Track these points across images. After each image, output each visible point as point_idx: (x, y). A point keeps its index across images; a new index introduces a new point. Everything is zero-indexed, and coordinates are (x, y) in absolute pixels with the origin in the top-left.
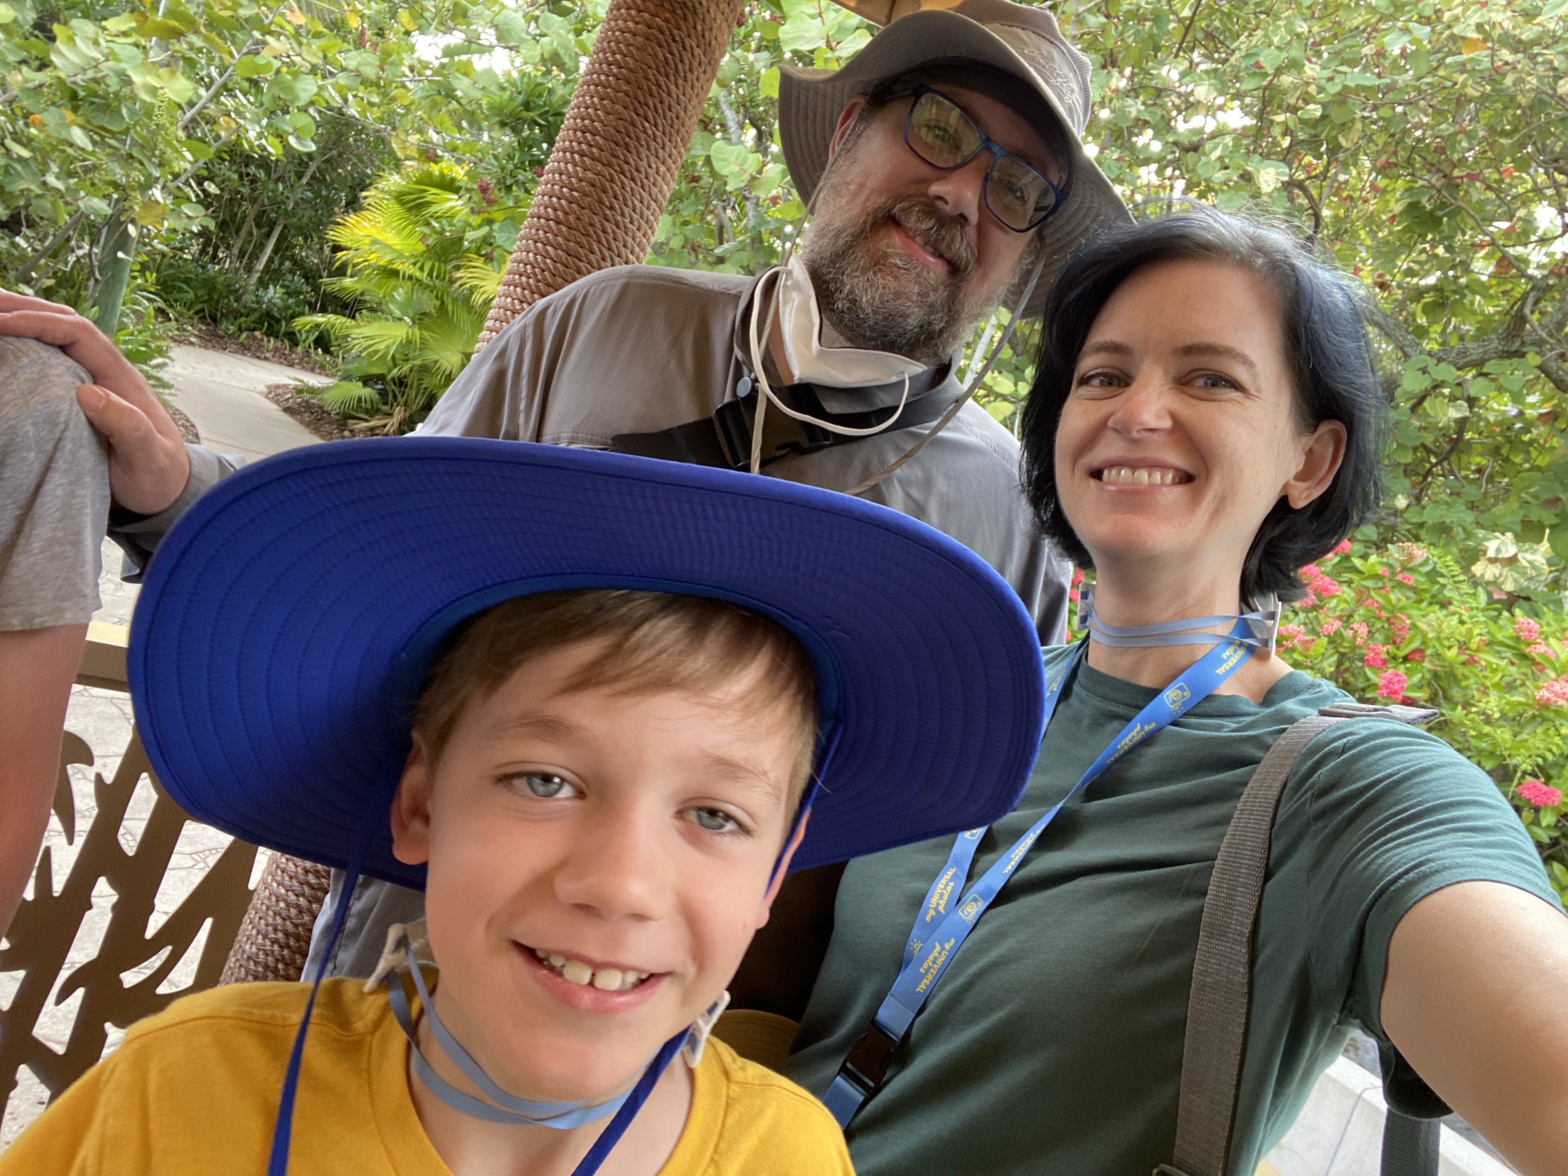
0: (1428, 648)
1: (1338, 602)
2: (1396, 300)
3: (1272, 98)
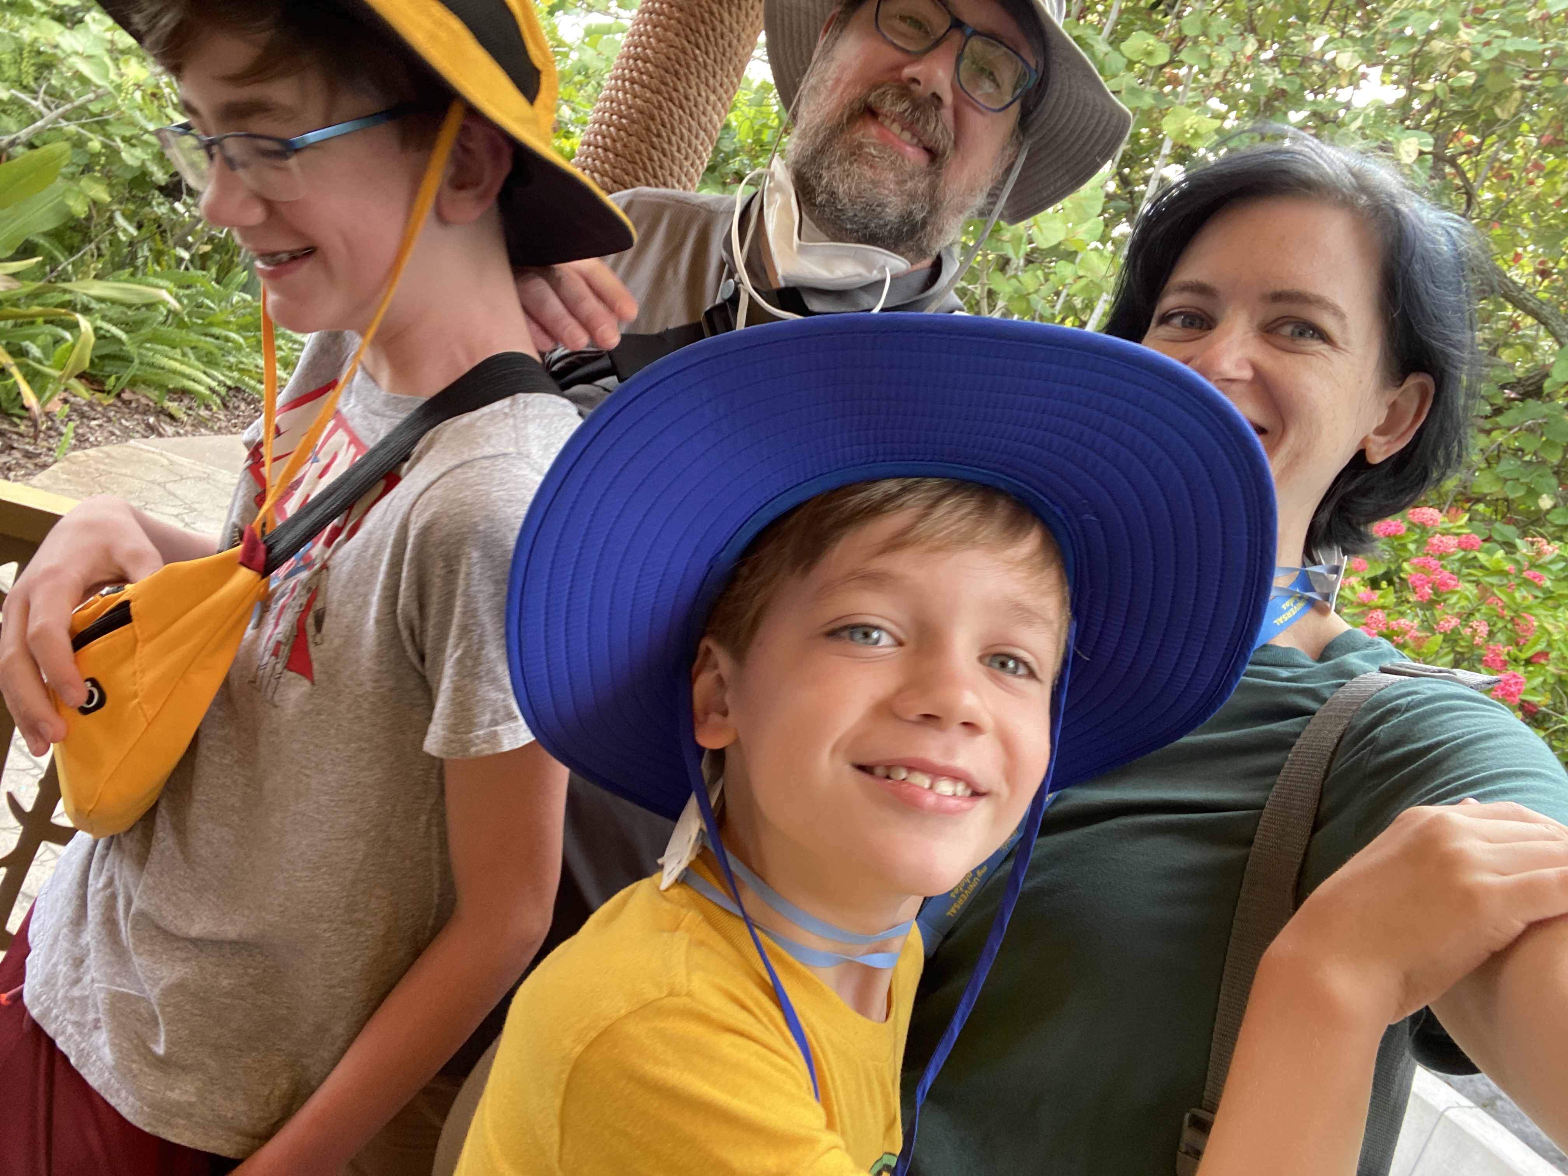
0: (1553, 649)
1: (1459, 599)
2: (1555, 287)
3: (1422, 65)
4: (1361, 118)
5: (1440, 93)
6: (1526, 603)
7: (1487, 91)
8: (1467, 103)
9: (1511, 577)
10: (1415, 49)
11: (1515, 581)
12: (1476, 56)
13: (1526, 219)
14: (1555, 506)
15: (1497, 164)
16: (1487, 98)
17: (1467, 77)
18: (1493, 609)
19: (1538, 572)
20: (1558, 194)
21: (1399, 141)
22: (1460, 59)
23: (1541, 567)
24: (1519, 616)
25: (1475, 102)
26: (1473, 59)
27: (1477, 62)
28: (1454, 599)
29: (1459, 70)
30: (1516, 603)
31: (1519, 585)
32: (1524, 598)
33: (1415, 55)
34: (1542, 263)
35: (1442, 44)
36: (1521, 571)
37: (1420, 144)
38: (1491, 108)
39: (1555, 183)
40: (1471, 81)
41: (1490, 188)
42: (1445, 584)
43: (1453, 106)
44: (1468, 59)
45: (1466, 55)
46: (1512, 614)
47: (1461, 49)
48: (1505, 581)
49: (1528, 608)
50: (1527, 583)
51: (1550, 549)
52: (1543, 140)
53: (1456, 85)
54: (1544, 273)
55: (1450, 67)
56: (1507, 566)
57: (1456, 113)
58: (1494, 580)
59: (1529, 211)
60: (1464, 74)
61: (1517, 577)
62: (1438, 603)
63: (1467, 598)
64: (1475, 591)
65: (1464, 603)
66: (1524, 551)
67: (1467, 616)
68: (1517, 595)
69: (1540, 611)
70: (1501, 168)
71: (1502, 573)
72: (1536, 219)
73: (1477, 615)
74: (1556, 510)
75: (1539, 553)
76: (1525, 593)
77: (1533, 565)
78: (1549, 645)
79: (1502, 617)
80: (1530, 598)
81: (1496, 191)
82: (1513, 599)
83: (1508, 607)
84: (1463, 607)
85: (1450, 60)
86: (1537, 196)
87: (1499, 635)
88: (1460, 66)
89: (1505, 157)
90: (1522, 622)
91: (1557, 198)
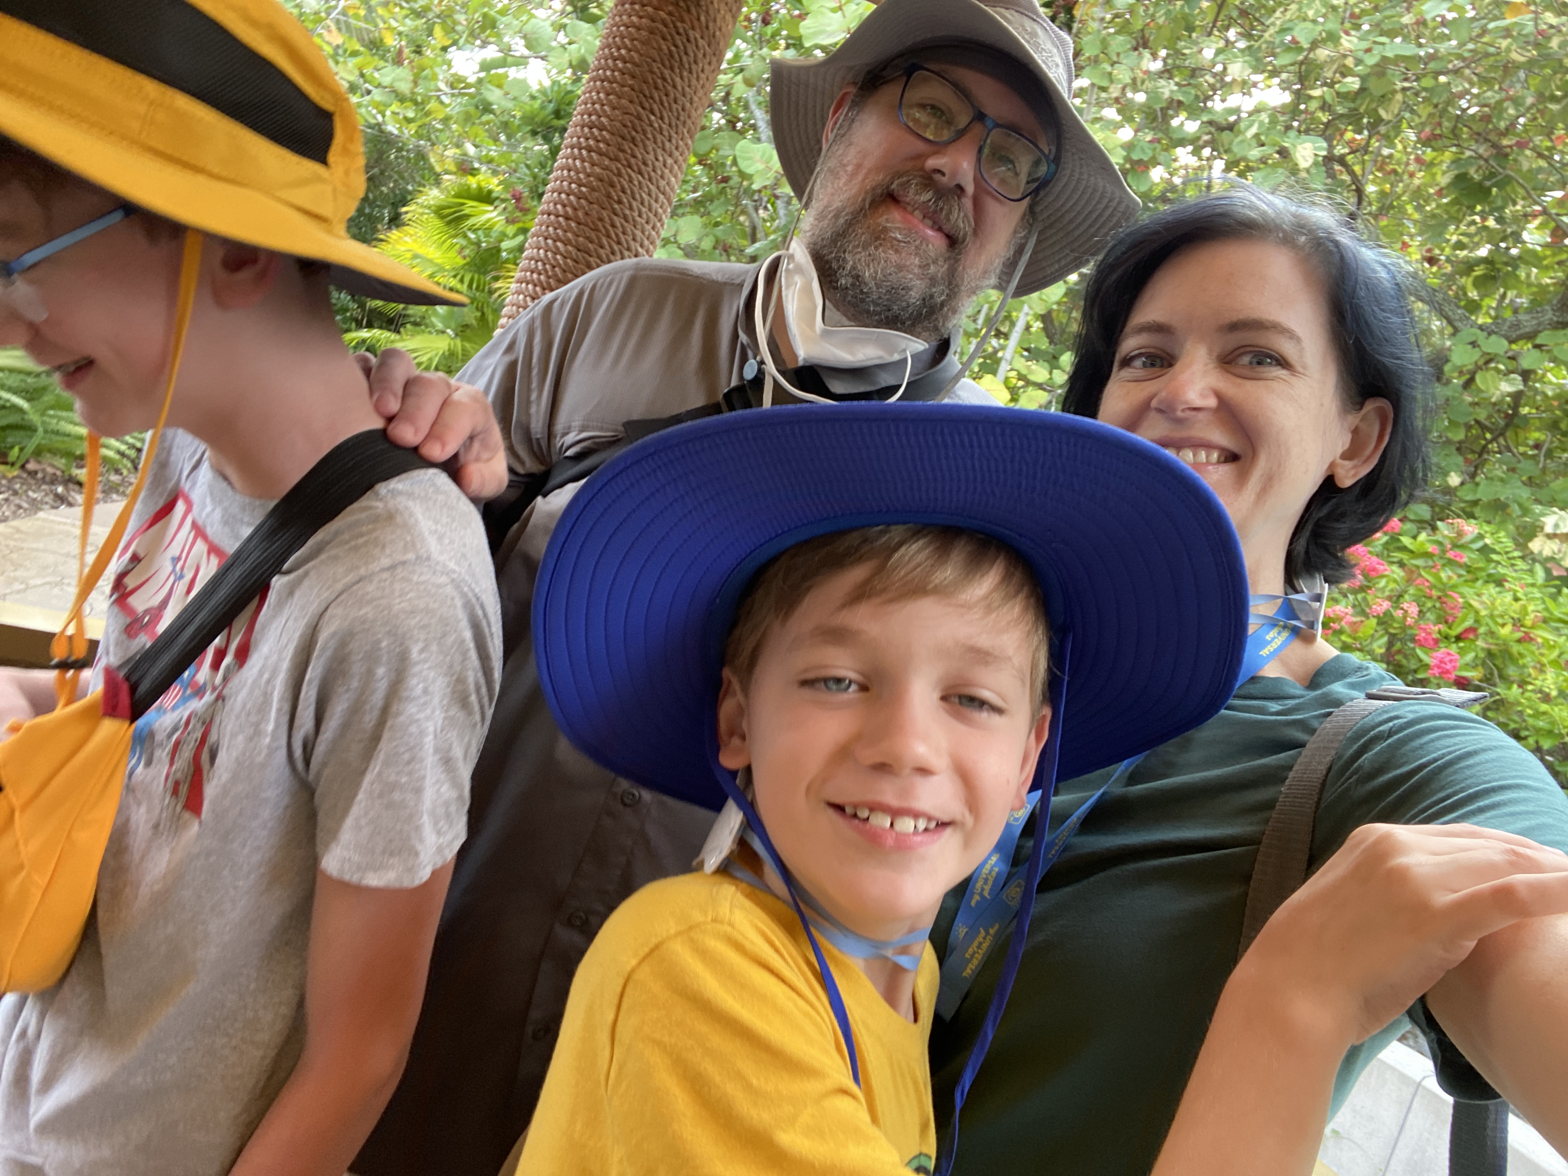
0: (1481, 626)
1: (1388, 582)
2: (1445, 275)
3: (1309, 72)
4: (1256, 125)
5: (1328, 99)
6: (1452, 582)
7: (1371, 94)
8: (1352, 105)
9: (1435, 559)
10: (1301, 58)
11: (1440, 563)
12: (1359, 62)
13: (1410, 209)
14: (1462, 484)
15: (1380, 159)
16: (1372, 101)
17: (1353, 83)
18: (1421, 590)
19: (1458, 551)
20: (1437, 185)
21: (1295, 146)
22: (1344, 66)
23: (1463, 547)
24: (1446, 595)
25: (1361, 104)
26: (1356, 65)
27: (1360, 68)
28: (1382, 583)
29: (1344, 75)
30: (1443, 584)
31: (1444, 565)
32: (1450, 578)
33: (1302, 63)
34: (1429, 250)
35: (1327, 52)
36: (1444, 552)
37: (1316, 149)
38: (1376, 110)
39: (1434, 175)
40: (1357, 86)
41: (1373, 182)
42: (1374, 570)
43: (1340, 110)
44: (1352, 66)
45: (1350, 62)
46: (1439, 594)
47: (1345, 56)
48: (1430, 563)
49: (1454, 586)
50: (1451, 563)
51: (1470, 529)
52: (1423, 135)
53: (1343, 90)
54: (1432, 261)
55: (1335, 73)
56: (1430, 548)
57: (1342, 115)
58: (1419, 562)
59: (1411, 202)
60: (1349, 79)
61: (1441, 558)
62: (1369, 588)
63: (1395, 581)
64: (1402, 574)
65: (1392, 585)
66: (1446, 532)
67: (1397, 598)
68: (1443, 575)
69: (1467, 590)
70: (1383, 163)
71: (1427, 555)
72: (1419, 208)
73: (1407, 597)
74: (1465, 487)
75: (1460, 534)
76: (1450, 573)
77: (1455, 546)
78: (1477, 621)
79: (1430, 597)
80: (1455, 577)
81: (1379, 184)
82: (1440, 579)
83: (1435, 587)
84: (1392, 590)
85: (1335, 67)
86: (1419, 187)
87: (1428, 615)
88: (1345, 72)
89: (1386, 152)
90: (1450, 601)
91: (1437, 188)
